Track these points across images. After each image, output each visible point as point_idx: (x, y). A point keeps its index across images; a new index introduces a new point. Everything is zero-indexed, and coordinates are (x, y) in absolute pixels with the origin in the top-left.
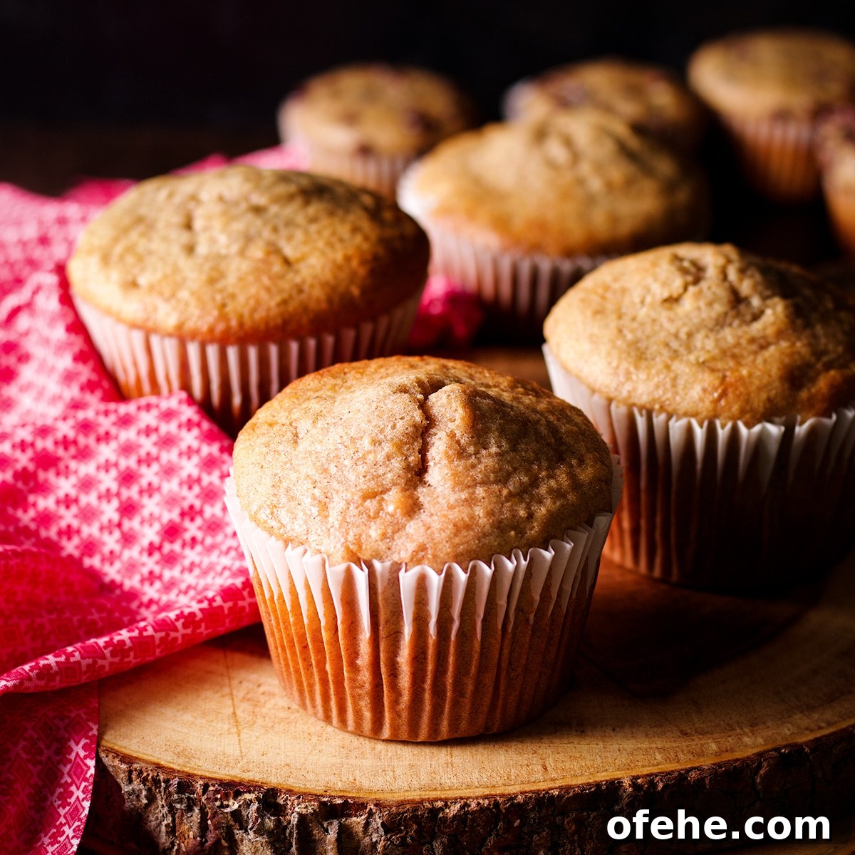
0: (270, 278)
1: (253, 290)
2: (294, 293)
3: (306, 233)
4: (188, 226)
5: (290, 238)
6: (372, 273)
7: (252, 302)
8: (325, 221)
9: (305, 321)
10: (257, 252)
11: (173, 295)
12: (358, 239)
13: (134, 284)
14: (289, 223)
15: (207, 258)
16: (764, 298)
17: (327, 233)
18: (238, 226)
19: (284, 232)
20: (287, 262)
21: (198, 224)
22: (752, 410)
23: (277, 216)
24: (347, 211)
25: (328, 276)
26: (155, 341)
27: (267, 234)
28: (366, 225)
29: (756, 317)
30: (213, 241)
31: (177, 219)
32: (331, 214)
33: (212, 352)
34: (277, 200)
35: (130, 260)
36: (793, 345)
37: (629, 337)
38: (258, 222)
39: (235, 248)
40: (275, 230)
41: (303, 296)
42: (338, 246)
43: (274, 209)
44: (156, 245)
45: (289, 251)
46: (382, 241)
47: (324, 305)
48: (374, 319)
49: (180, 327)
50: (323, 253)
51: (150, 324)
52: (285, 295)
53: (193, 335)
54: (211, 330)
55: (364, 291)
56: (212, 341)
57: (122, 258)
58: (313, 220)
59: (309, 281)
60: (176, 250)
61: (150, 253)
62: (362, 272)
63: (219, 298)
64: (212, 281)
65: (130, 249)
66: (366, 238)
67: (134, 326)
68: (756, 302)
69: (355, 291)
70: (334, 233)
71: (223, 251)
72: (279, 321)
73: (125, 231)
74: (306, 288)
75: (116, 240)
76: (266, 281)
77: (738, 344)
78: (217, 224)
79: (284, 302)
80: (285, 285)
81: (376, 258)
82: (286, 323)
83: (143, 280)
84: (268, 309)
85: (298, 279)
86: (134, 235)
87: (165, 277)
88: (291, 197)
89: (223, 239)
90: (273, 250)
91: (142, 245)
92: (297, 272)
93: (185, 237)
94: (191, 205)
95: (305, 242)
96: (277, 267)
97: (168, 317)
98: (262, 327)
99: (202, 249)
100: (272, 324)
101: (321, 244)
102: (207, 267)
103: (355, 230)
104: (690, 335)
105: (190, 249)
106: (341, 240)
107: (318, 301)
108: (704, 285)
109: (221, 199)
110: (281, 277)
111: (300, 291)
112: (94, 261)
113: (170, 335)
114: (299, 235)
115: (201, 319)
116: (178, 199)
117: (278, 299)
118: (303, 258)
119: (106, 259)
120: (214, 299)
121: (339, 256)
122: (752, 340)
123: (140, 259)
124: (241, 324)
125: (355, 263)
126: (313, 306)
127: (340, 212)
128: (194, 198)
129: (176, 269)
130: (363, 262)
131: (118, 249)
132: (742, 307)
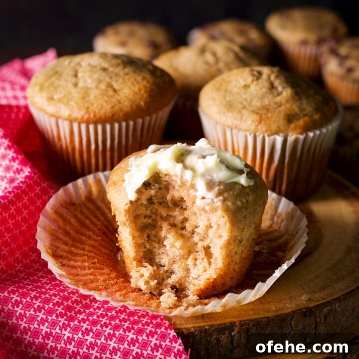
0: (108, 97)
1: (100, 102)
2: (117, 103)
3: (124, 79)
4: (76, 76)
5: (117, 81)
6: (150, 96)
7: (100, 107)
8: (132, 74)
9: (121, 114)
10: (103, 86)
11: (68, 103)
12: (145, 82)
13: (52, 99)
14: (117, 75)
15: (82, 88)
16: (284, 88)
17: (132, 79)
18: (96, 76)
19: (114, 78)
20: (115, 91)
21: (80, 75)
22: (271, 130)
23: (112, 72)
24: (141, 71)
25: (131, 97)
26: (60, 122)
27: (107, 79)
28: (148, 77)
29: (279, 94)
30: (85, 82)
31: (72, 73)
32: (135, 72)
33: (83, 127)
34: (112, 65)
35: (51, 88)
36: (292, 106)
37: (228, 99)
38: (104, 74)
39: (94, 85)
40: (111, 78)
41: (121, 105)
42: (136, 85)
43: (111, 69)
44: (62, 83)
45: (116, 86)
46: (155, 84)
47: (129, 109)
48: (150, 115)
49: (70, 116)
50: (130, 87)
51: (58, 115)
52: (113, 104)
53: (75, 120)
54: (83, 118)
55: (146, 103)
56: (83, 122)
57: (48, 88)
58: (127, 74)
59: (123, 99)
60: (70, 85)
61: (60, 86)
62: (145, 95)
63: (86, 104)
64: (84, 98)
65: (52, 84)
66: (148, 82)
67: (52, 115)
68: (280, 89)
69: (142, 104)
70: (135, 80)
71: (89, 86)
72: (110, 115)
73: (50, 77)
74: (122, 101)
75: (46, 80)
76: (106, 98)
77: (269, 105)
78: (87, 75)
79: (113, 107)
80: (113, 100)
81: (152, 90)
82: (113, 115)
83: (56, 97)
84: (106, 110)
85: (119, 98)
86: (54, 79)
87: (65, 95)
88: (118, 65)
89: (89, 81)
90: (110, 86)
91: (57, 83)
92: (119, 95)
93: (74, 80)
94: (78, 67)
95: (123, 83)
96: (111, 93)
97: (65, 112)
98: (103, 117)
99: (81, 85)
100: (107, 116)
101: (129, 84)
102: (82, 92)
103: (144, 78)
104: (251, 100)
105: (76, 85)
106: (138, 82)
107: (127, 107)
108: (260, 81)
109: (90, 65)
110: (112, 97)
111: (120, 103)
112: (37, 88)
113: (66, 120)
114: (121, 80)
115: (79, 114)
116: (73, 65)
117: (110, 105)
118: (121, 90)
119: (42, 88)
120: (84, 105)
121: (136, 89)
122: (276, 103)
123: (55, 88)
124: (95, 116)
125: (143, 92)
126: (125, 109)
127: (138, 71)
128: (79, 64)
129: (70, 93)
130: (146, 92)
131: (47, 84)
132: (274, 90)
